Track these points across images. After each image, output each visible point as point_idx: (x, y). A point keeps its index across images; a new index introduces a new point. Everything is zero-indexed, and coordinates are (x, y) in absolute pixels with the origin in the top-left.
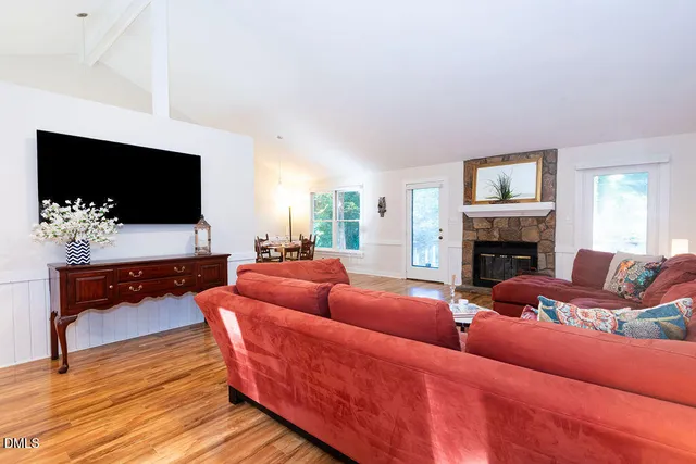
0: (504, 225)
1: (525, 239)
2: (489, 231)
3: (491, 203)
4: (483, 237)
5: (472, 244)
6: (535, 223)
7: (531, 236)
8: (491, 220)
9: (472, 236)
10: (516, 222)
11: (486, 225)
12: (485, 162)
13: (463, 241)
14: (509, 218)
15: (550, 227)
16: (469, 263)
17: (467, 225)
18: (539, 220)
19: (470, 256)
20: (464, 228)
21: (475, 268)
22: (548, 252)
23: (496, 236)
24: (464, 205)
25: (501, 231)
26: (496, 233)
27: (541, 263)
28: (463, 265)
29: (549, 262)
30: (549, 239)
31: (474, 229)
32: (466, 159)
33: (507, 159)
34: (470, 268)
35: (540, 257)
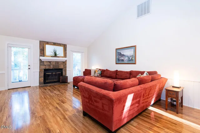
0: (54, 64)
1: (60, 68)
2: (49, 65)
3: (51, 57)
4: (47, 68)
5: (43, 70)
6: (62, 63)
7: (61, 67)
8: (50, 62)
9: (43, 67)
10: (57, 63)
11: (49, 63)
12: (48, 43)
13: (40, 69)
14: (56, 62)
15: (66, 64)
16: (42, 77)
17: (41, 64)
18: (63, 62)
19: (43, 74)
20: (40, 65)
21: (44, 78)
22: (66, 71)
23: (52, 67)
24: (40, 56)
25: (53, 65)
26: (52, 66)
27: (64, 74)
28: (39, 78)
29: (66, 73)
30: (66, 67)
31: (44, 65)
32: (40, 40)
33: (55, 44)
34: (43, 78)
35: (64, 72)
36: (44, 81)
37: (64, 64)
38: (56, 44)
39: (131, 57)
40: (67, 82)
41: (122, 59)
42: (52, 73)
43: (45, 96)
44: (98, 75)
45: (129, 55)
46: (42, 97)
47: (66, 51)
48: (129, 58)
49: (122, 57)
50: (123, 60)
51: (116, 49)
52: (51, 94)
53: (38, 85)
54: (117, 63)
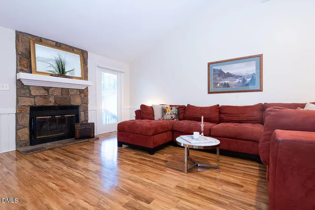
0: (58, 93)
1: (73, 103)
2: (45, 97)
3: (52, 75)
4: (40, 102)
5: (29, 109)
6: (79, 93)
7: (76, 101)
8: (47, 89)
9: (28, 102)
10: (66, 91)
11: (43, 92)
12: (41, 41)
13: (18, 107)
14: (62, 89)
15: (86, 96)
16: (24, 127)
17: (23, 91)
18: (81, 91)
19: (26, 120)
20: (19, 96)
21: (30, 130)
22: (86, 111)
23: (51, 102)
24: (17, 72)
25: (56, 98)
26: (52, 99)
27: (82, 118)
28: (17, 130)
29: (86, 116)
30: (86, 103)
31: (31, 96)
32: (18, 30)
33: (58, 45)
34: (27, 131)
35: (82, 114)
36: (30, 138)
37: (82, 95)
38: (63, 46)
39: (248, 78)
40: (94, 137)
41: (226, 82)
42: (53, 115)
43: (60, 183)
44: (174, 116)
45: (245, 74)
46: (52, 189)
47: (87, 65)
48: (244, 80)
49: (223, 78)
50: (227, 85)
51: (209, 64)
52: (76, 173)
53: (13, 148)
54: (210, 91)
